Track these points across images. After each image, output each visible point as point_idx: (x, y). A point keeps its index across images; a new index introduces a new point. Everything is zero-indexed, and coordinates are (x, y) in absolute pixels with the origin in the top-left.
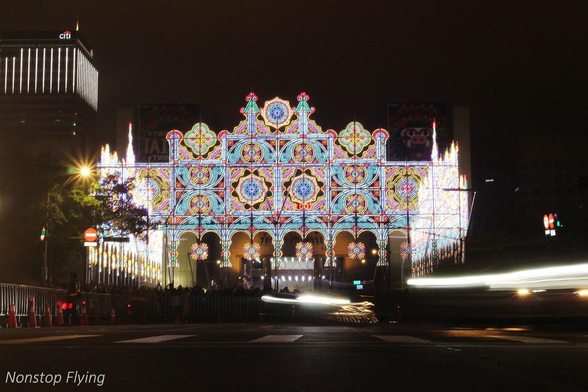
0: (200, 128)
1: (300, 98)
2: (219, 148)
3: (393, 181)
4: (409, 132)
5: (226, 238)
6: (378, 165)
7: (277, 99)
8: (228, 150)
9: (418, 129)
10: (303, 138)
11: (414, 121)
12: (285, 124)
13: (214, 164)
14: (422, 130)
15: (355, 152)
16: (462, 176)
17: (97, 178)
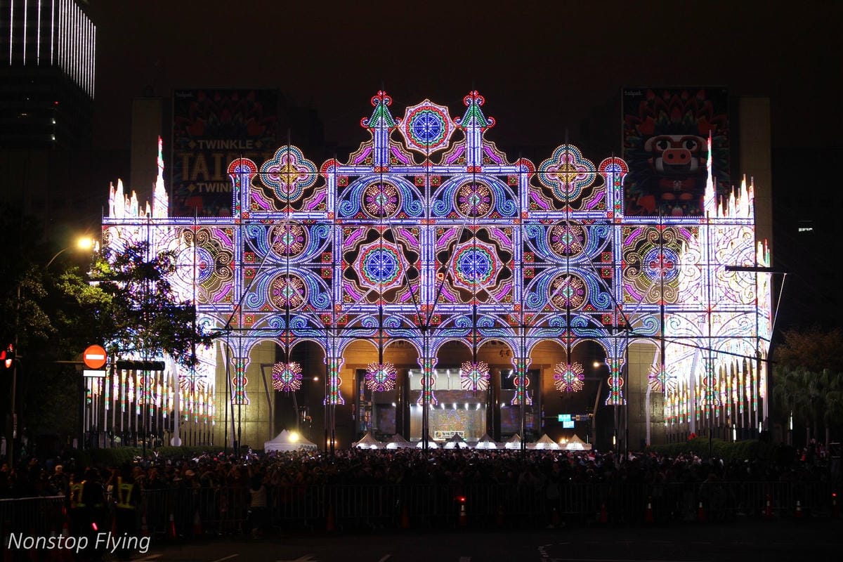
0: (288, 154)
1: (468, 100)
2: (322, 191)
3: (636, 251)
4: (659, 142)
5: (334, 354)
6: (609, 223)
7: (427, 103)
8: (339, 195)
9: (677, 138)
10: (474, 172)
11: (669, 123)
12: (441, 147)
13: (312, 220)
14: (683, 140)
15: (567, 198)
16: (760, 243)
17: (105, 253)
